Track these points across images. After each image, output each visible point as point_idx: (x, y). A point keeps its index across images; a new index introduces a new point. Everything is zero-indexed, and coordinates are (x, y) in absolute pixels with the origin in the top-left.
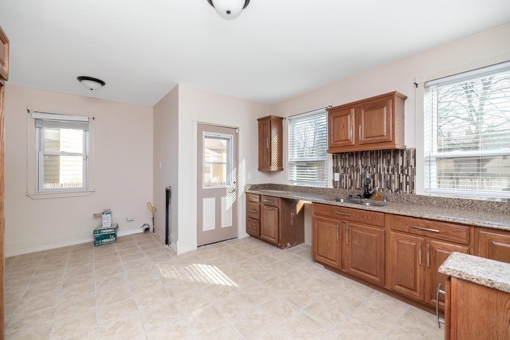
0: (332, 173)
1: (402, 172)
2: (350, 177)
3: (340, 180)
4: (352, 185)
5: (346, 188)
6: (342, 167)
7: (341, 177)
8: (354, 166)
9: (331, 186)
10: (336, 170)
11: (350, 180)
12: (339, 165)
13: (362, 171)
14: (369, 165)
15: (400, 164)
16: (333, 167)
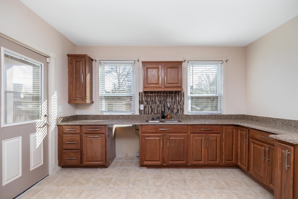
0: (139, 105)
1: (179, 103)
2: (151, 107)
3: (144, 109)
4: (152, 111)
5: (148, 114)
6: (146, 101)
7: (145, 107)
8: (153, 100)
9: (137, 113)
10: (141, 102)
11: (151, 108)
12: (144, 99)
13: (158, 103)
14: (162, 100)
15: (178, 99)
16: (139, 101)
